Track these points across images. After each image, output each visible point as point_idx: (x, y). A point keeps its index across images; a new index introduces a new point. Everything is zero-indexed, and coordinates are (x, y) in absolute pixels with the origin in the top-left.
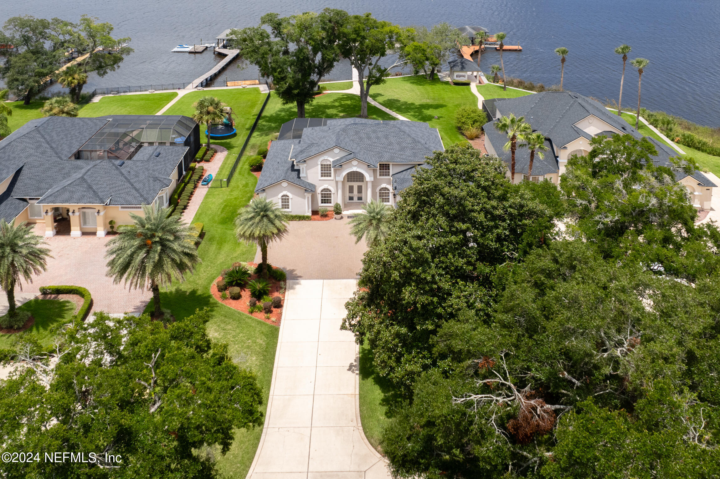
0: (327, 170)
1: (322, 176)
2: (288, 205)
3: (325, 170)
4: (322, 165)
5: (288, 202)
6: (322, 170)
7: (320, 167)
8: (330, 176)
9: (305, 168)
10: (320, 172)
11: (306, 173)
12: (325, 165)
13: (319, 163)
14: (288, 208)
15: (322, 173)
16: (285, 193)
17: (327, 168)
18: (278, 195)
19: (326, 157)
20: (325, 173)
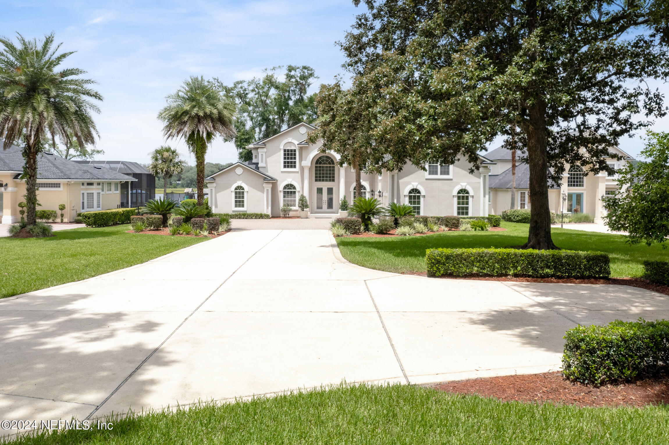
0: (291, 158)
1: (285, 167)
2: (243, 202)
3: (288, 158)
4: (285, 151)
5: (243, 197)
6: (285, 158)
7: (282, 152)
8: (295, 167)
9: (264, 154)
10: (282, 160)
11: (266, 163)
12: (288, 150)
13: (282, 147)
14: (243, 206)
15: (285, 162)
16: (239, 183)
17: (291, 155)
18: (230, 186)
19: (290, 140)
20: (288, 162)
